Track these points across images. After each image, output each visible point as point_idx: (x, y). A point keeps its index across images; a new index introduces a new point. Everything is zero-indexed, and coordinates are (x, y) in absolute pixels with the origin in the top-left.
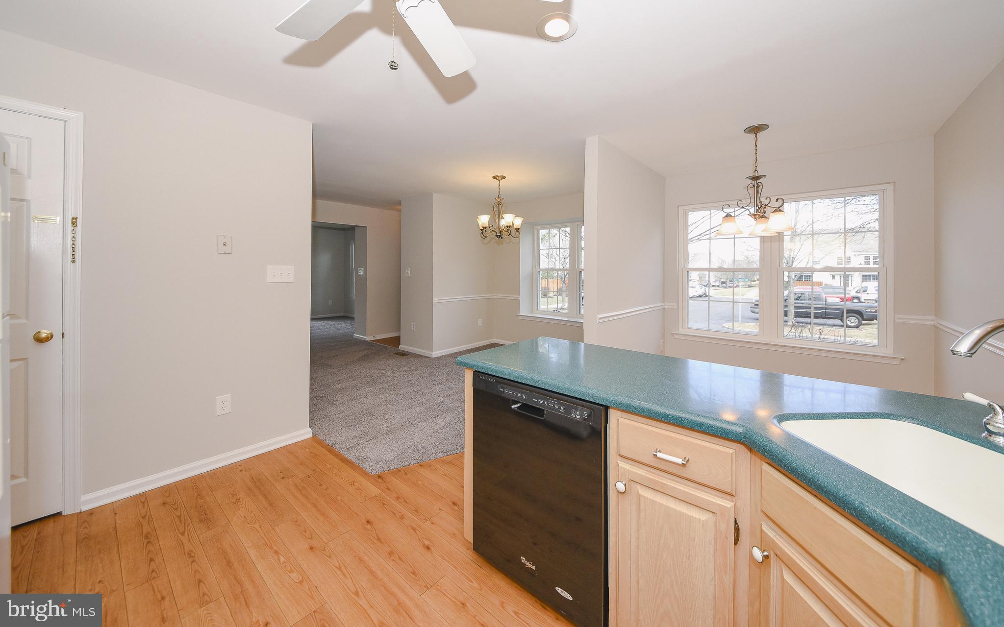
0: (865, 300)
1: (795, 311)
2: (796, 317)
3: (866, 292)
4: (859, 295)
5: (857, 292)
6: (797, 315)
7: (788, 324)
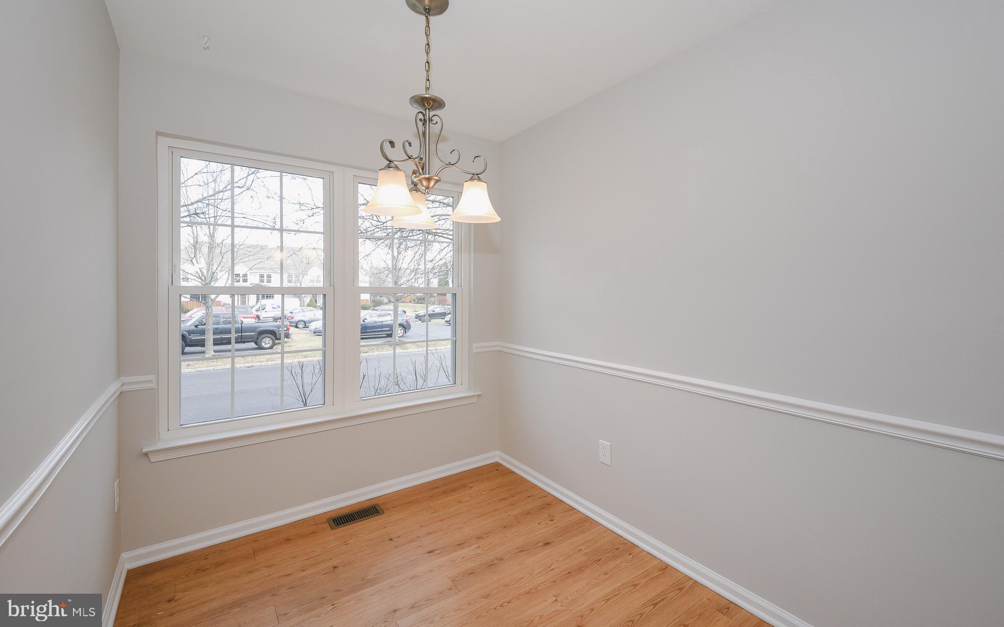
0: (263, 318)
1: (214, 338)
2: (215, 344)
3: (265, 310)
4: (259, 313)
5: (257, 310)
6: (216, 342)
7: (207, 356)
